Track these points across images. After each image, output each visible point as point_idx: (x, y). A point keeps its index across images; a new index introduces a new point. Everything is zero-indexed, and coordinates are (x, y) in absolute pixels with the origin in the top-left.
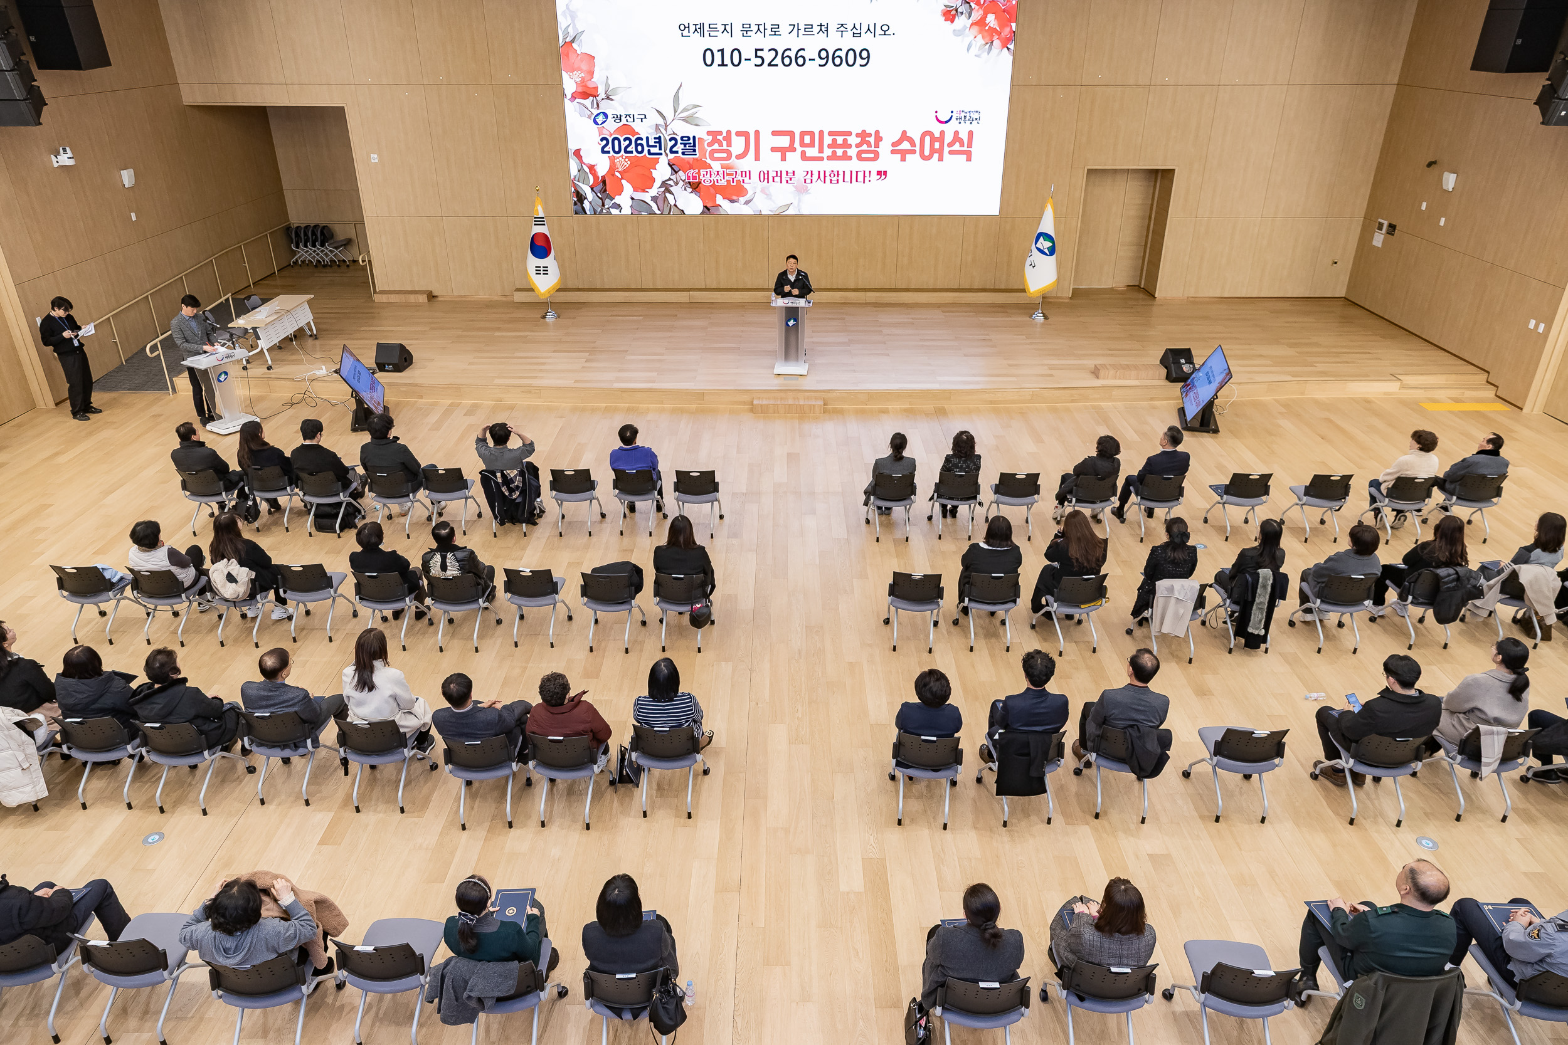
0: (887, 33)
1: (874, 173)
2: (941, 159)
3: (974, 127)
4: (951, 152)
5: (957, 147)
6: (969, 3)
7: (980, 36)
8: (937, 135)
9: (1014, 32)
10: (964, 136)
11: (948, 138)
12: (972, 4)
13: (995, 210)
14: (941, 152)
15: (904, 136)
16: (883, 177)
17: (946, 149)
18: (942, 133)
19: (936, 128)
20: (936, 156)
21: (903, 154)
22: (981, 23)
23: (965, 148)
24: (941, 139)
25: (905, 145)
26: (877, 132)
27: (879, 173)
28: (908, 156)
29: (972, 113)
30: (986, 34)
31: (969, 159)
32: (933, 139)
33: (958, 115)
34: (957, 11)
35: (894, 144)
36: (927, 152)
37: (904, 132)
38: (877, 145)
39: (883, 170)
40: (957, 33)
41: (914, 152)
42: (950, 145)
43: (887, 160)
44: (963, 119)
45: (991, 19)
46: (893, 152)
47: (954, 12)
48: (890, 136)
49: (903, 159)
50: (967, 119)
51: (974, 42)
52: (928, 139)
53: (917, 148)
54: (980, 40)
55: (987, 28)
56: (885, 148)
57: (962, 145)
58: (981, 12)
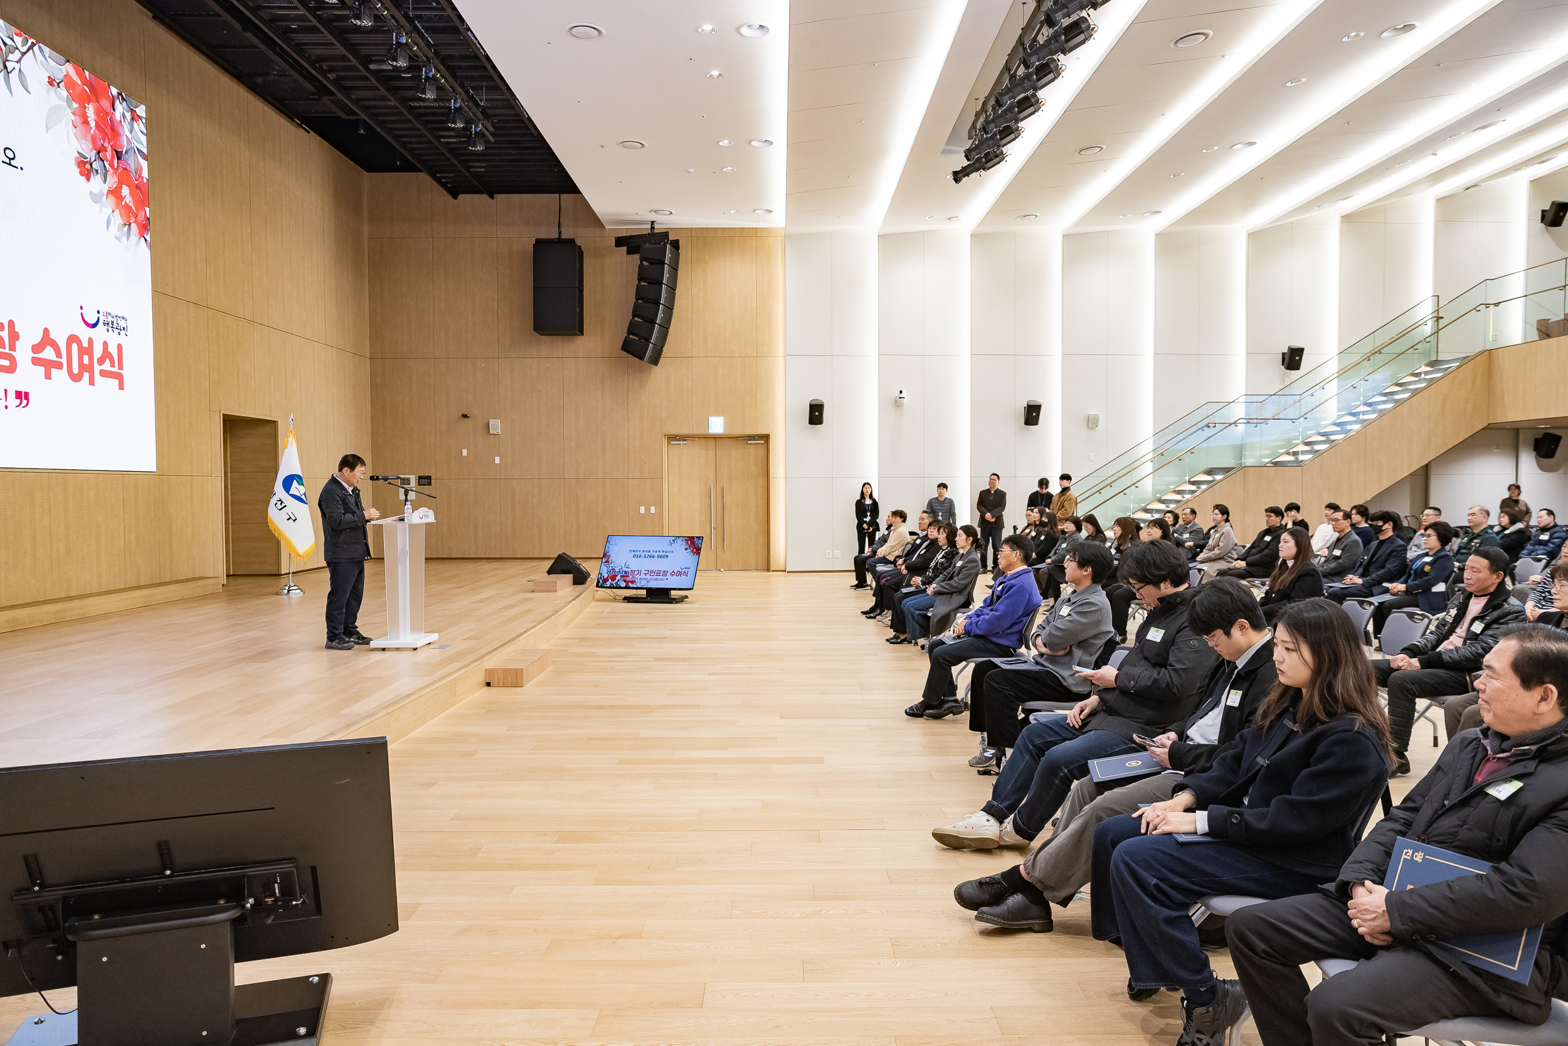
0: (13, 162)
1: (12, 395)
2: (92, 383)
3: (122, 339)
4: (104, 373)
5: (107, 366)
6: (103, 161)
7: (117, 212)
8: (85, 344)
9: (148, 219)
10: (113, 350)
11: (98, 352)
12: (105, 163)
13: (152, 467)
14: (89, 369)
15: (47, 340)
16: (24, 402)
17: (97, 368)
18: (90, 340)
19: (84, 334)
20: (86, 375)
21: (49, 366)
22: (115, 193)
23: (116, 369)
24: (89, 351)
25: (48, 354)
26: (11, 324)
27: (18, 395)
28: (54, 372)
29: (119, 319)
30: (123, 211)
31: (121, 387)
32: (82, 351)
33: (105, 318)
34: (91, 165)
35: (37, 348)
36: (76, 370)
37: (46, 331)
38: (13, 347)
39: (23, 390)
40: (95, 198)
41: (59, 366)
42: (101, 361)
43: (27, 376)
44: (111, 325)
45: (125, 191)
46: (36, 362)
47: (88, 166)
48: (29, 337)
49: (48, 376)
50: (115, 326)
51: (112, 219)
52: (75, 346)
53: (64, 360)
54: (118, 219)
55: (123, 203)
56: (23, 353)
57: (113, 365)
58: (116, 179)
